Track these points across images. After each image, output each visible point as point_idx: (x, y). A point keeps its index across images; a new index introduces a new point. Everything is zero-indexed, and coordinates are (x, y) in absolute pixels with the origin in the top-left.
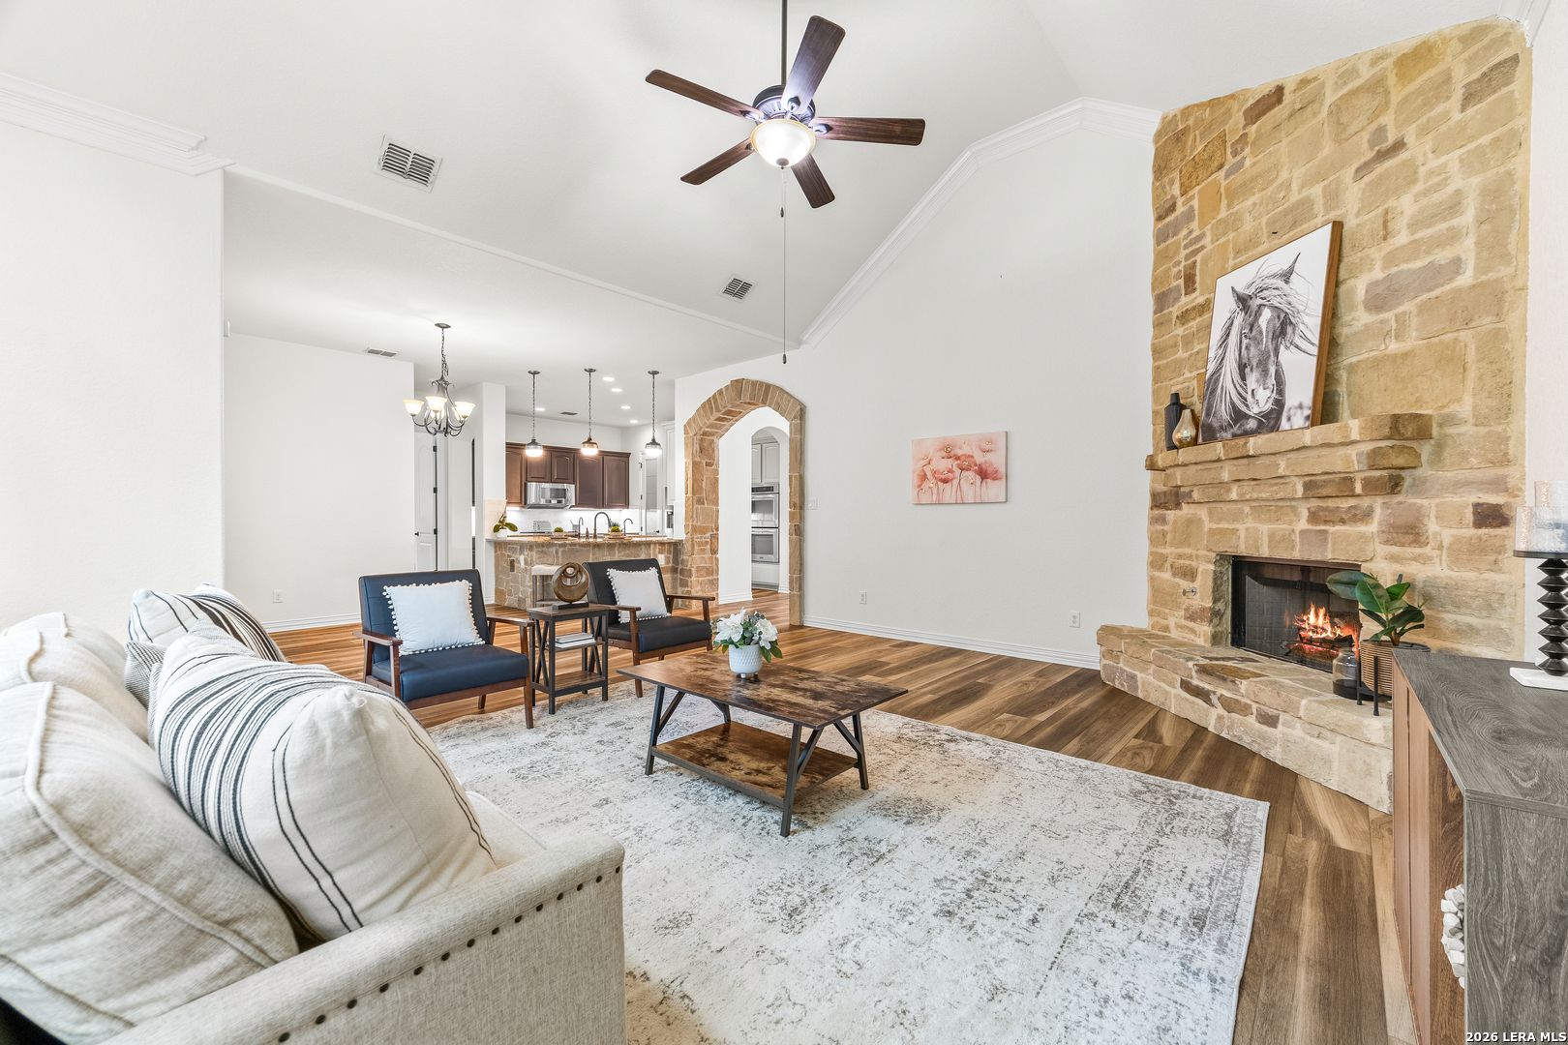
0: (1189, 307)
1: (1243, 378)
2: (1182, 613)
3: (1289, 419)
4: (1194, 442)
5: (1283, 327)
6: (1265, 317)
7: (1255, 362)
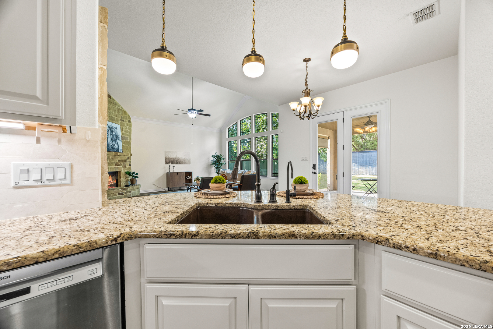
1: (112, 142)
3: (120, 151)
5: (117, 137)
6: (114, 133)
7: (114, 140)
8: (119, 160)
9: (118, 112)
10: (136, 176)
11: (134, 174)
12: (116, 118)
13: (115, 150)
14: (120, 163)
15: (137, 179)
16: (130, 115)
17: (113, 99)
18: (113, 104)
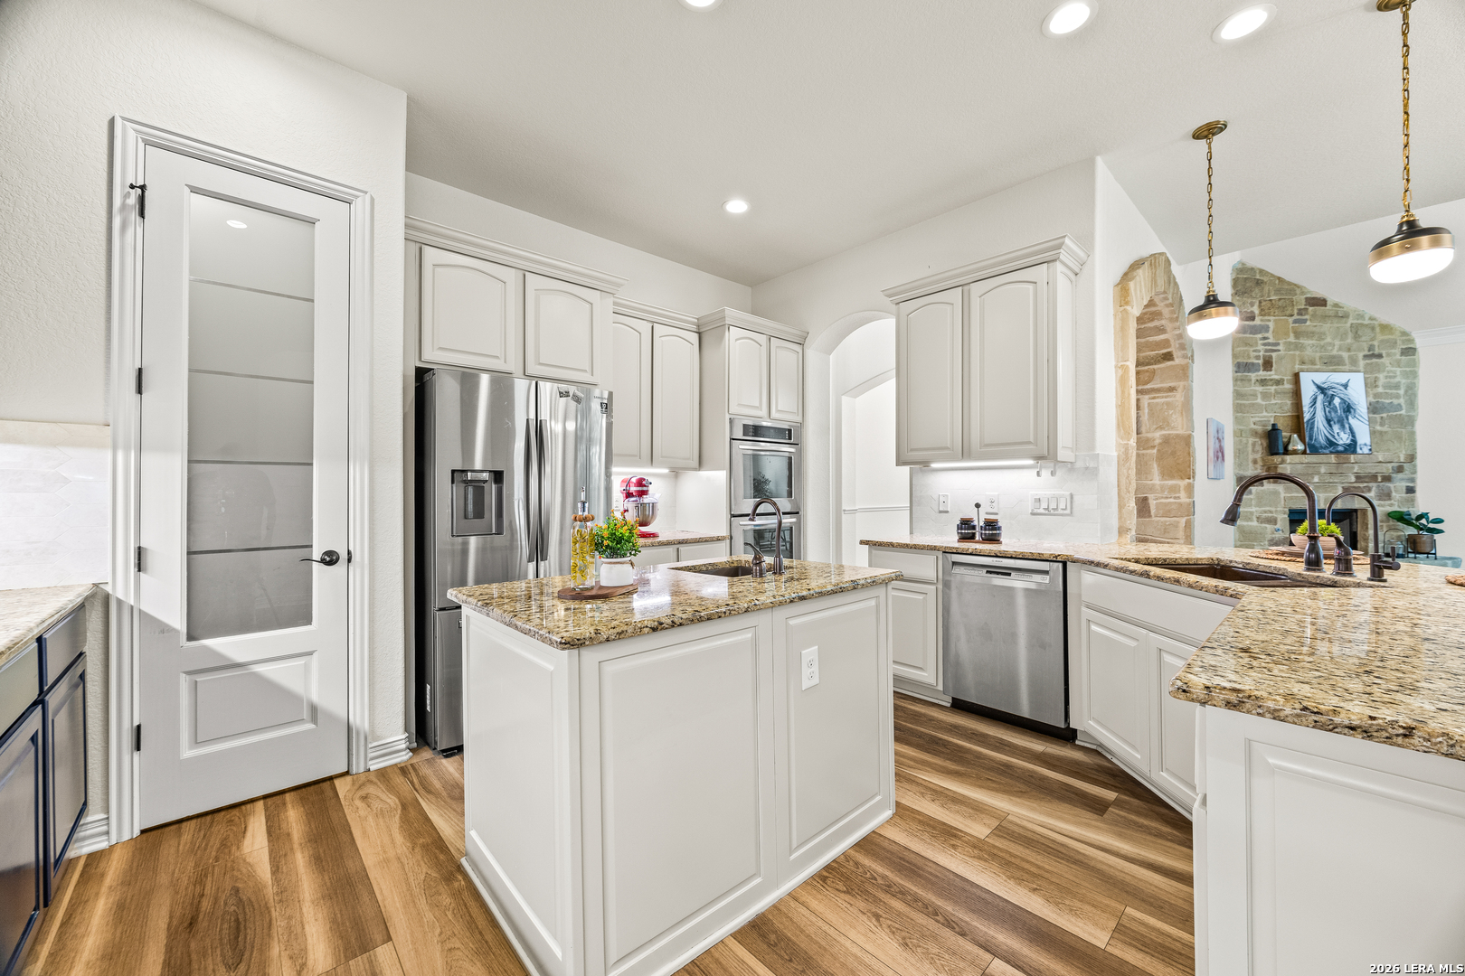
0: (1268, 378)
1: (1330, 426)
2: (1267, 543)
3: (1361, 449)
4: (1304, 452)
5: (1348, 408)
6: (1337, 401)
7: (1336, 420)
8: (1357, 477)
9: (1356, 337)
10: (1431, 525)
11: (1424, 521)
12: (1345, 355)
13: (1340, 448)
14: (1365, 485)
15: (1436, 537)
16: (1407, 329)
17: (1336, 305)
18: (1336, 320)
